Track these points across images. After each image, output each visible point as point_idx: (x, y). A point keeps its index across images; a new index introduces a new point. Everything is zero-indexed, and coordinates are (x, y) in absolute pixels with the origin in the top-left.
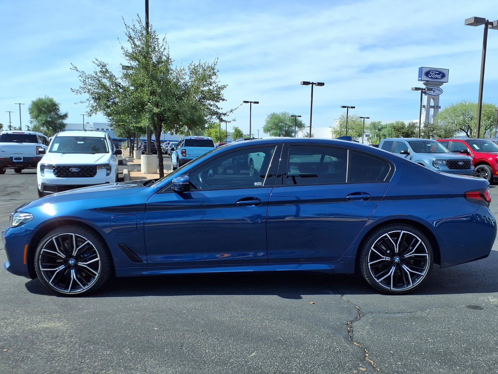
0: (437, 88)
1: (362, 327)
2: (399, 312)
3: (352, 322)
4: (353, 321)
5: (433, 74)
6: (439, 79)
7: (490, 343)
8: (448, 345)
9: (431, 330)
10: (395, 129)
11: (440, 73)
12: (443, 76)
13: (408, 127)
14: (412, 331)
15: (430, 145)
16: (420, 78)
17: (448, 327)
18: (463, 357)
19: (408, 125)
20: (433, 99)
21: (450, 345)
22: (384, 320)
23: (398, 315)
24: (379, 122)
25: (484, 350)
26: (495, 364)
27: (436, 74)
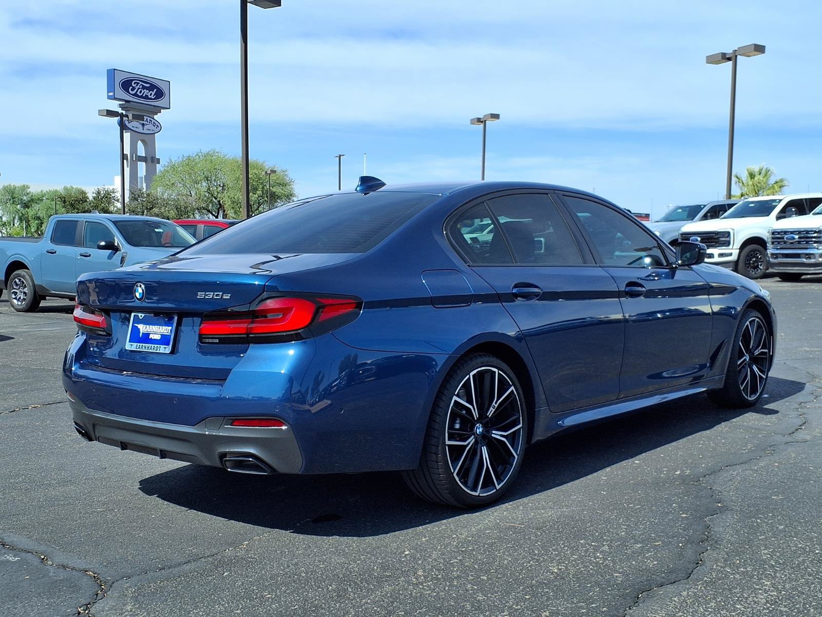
0: (149, 119)
1: (115, 610)
2: (187, 561)
3: (87, 606)
4: (89, 604)
5: (139, 88)
6: (151, 99)
7: (373, 570)
8: (305, 594)
9: (264, 577)
10: (65, 202)
11: (152, 87)
12: (160, 94)
13: (94, 198)
14: (228, 588)
15: (162, 231)
16: (111, 94)
17: (294, 562)
18: (337, 607)
19: (95, 195)
20: (143, 141)
21: (308, 592)
22: (160, 583)
23: (187, 567)
24: (24, 188)
25: (368, 584)
26: (393, 602)
27: (144, 88)
